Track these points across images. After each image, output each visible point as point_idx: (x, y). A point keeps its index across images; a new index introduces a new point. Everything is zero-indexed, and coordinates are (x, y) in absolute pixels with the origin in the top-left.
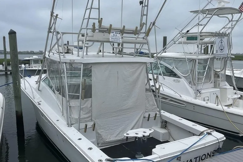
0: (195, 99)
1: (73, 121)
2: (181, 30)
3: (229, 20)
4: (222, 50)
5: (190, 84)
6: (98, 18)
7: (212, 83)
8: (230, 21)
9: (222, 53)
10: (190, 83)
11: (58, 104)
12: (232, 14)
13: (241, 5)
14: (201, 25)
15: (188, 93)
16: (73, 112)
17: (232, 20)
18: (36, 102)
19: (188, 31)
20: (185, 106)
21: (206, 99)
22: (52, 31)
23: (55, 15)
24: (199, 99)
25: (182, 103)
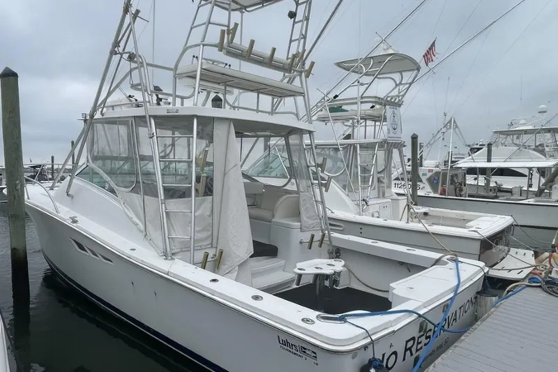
0: (360, 215)
1: (174, 248)
2: (325, 93)
3: (395, 82)
4: (395, 129)
5: (345, 190)
6: (226, 23)
7: (374, 189)
8: (397, 85)
9: (395, 136)
10: (344, 187)
11: (129, 214)
12: (401, 72)
13: (427, 51)
14: (362, 84)
15: (344, 206)
16: (175, 228)
17: (400, 83)
18: (67, 217)
19: (336, 96)
20: (341, 229)
21: (376, 215)
22: (121, 49)
23: (133, 10)
24: (366, 215)
25: (338, 224)
